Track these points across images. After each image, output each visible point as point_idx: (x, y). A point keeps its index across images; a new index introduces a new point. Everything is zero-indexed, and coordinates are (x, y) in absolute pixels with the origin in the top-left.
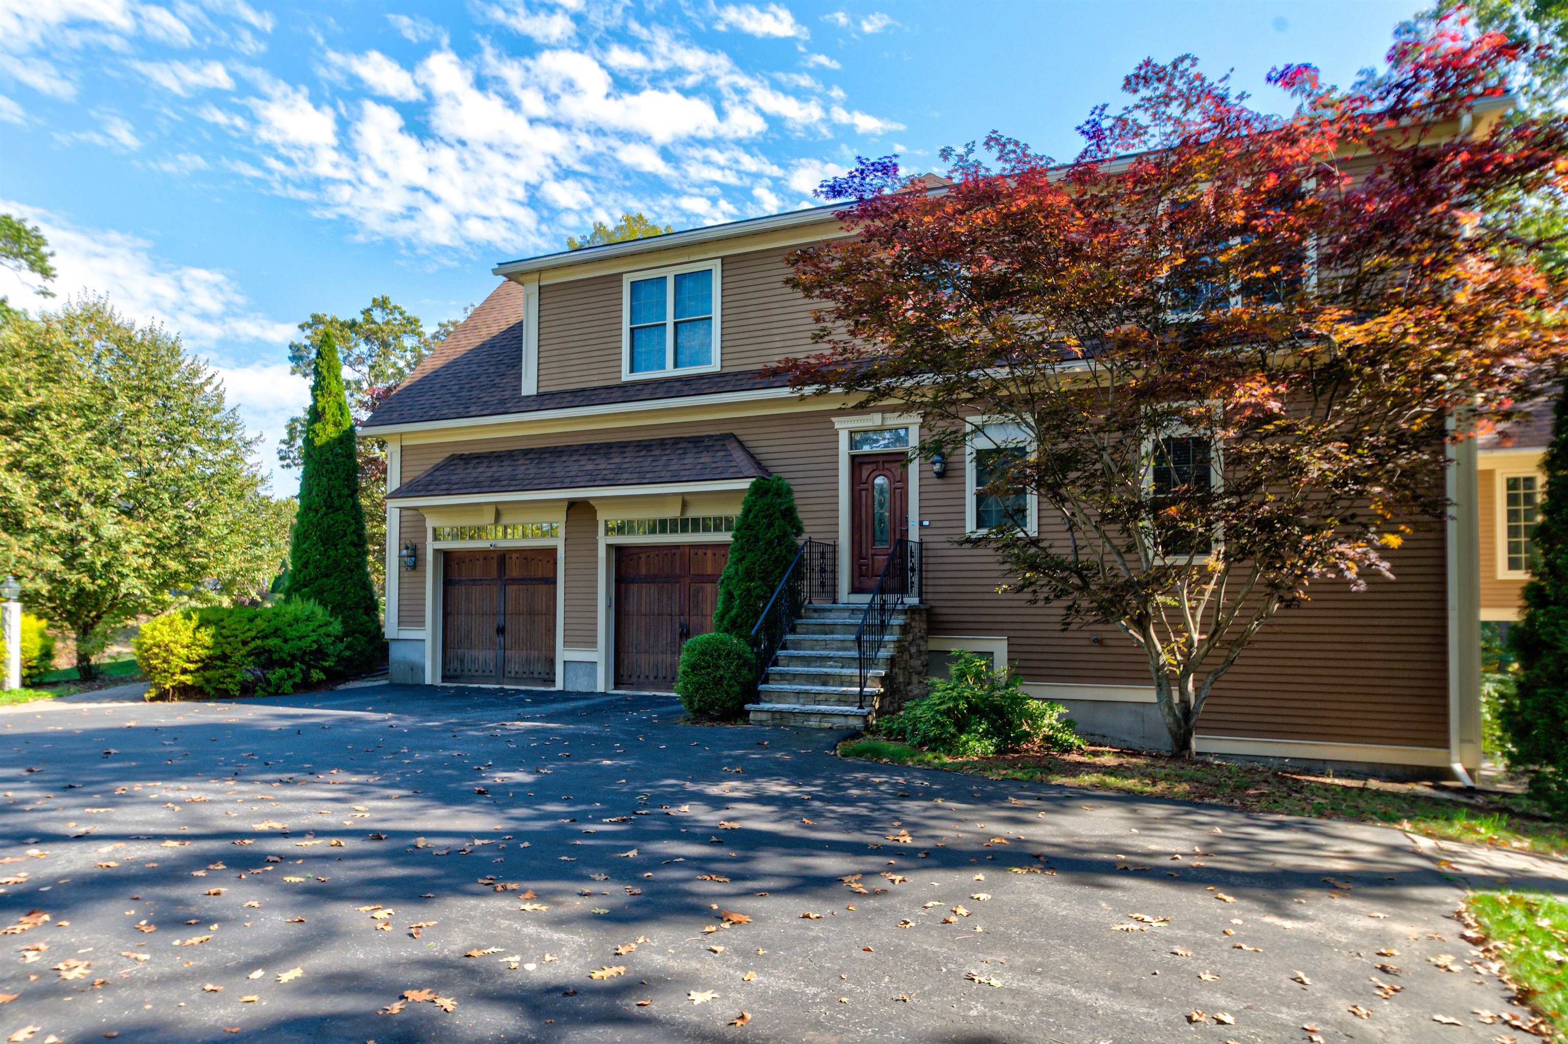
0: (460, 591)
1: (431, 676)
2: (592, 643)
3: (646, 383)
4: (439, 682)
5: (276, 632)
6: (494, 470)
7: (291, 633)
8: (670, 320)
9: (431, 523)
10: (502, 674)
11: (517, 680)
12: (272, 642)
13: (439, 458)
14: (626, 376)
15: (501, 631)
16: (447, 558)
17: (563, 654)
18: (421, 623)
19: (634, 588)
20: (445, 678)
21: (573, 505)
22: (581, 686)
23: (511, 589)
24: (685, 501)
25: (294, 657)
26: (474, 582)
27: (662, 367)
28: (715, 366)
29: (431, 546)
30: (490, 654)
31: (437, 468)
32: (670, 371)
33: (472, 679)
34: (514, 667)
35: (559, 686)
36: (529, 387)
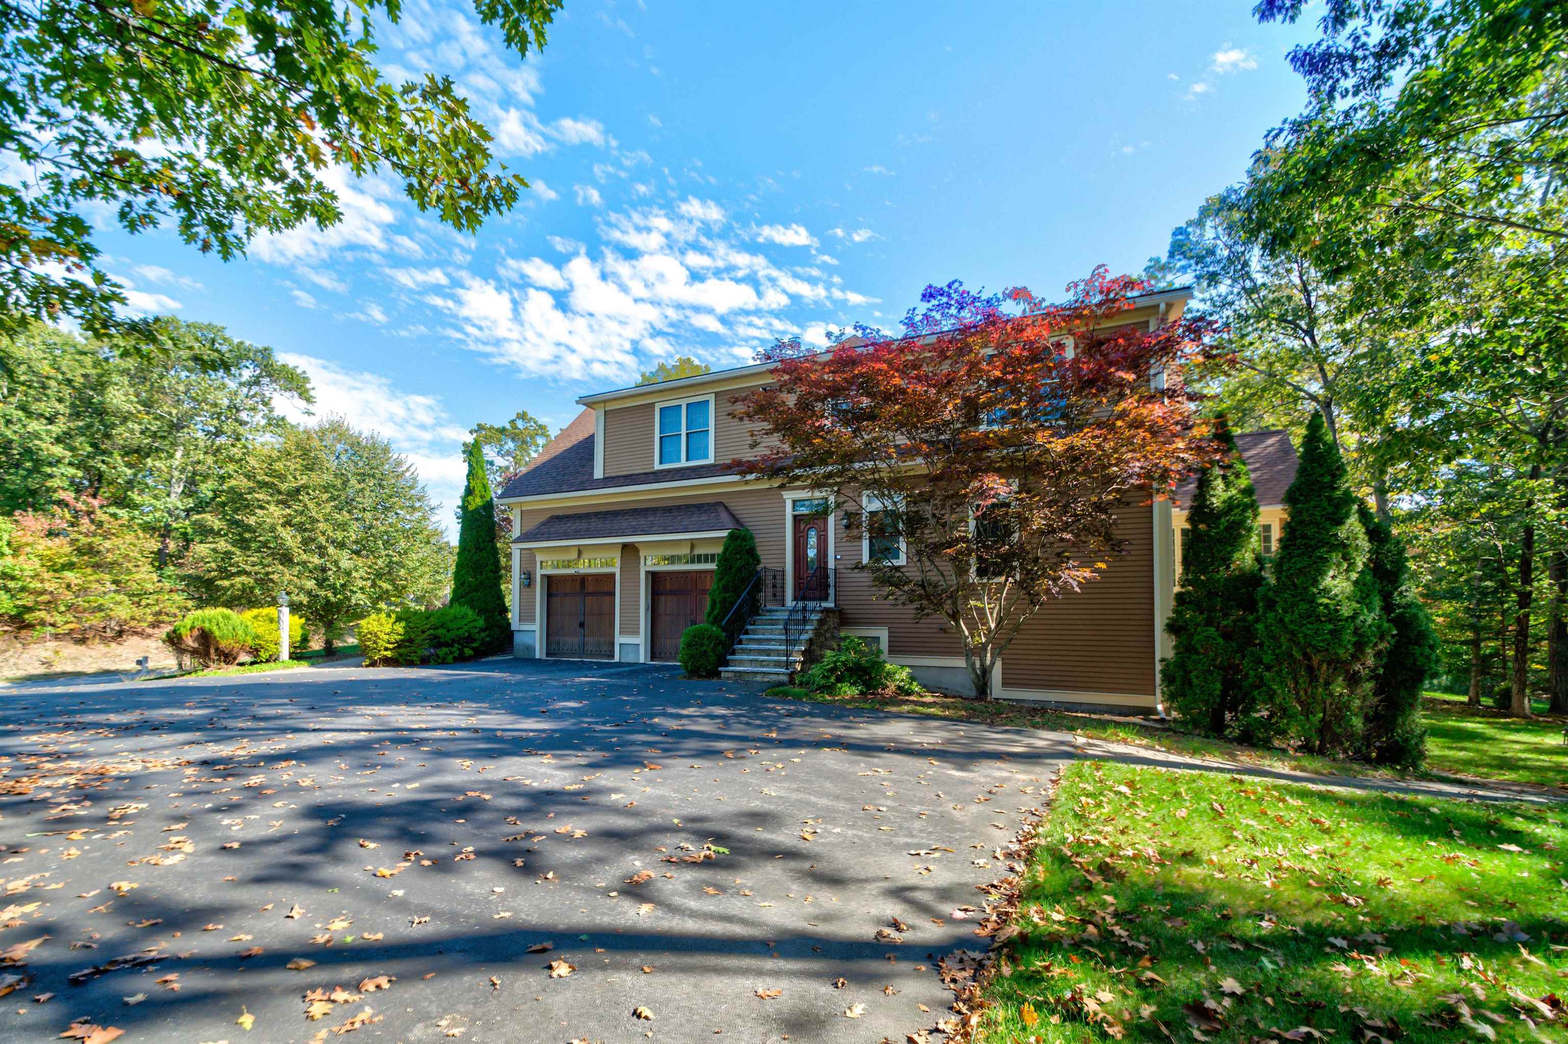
0: (556, 601)
1: (539, 653)
2: (636, 632)
3: (669, 471)
4: (544, 657)
5: (442, 626)
6: (577, 525)
7: (452, 626)
8: (684, 432)
9: (539, 558)
10: (582, 652)
11: (591, 655)
12: (440, 631)
13: (543, 519)
14: (657, 467)
15: (582, 625)
16: (550, 580)
17: (619, 639)
18: (533, 620)
19: (663, 598)
20: (548, 654)
21: (625, 547)
22: (630, 659)
23: (588, 599)
24: (693, 544)
25: (453, 641)
26: (566, 595)
27: (679, 460)
28: (711, 460)
29: (539, 572)
30: (575, 640)
31: (543, 524)
32: (684, 463)
33: (564, 655)
34: (589, 648)
35: (617, 659)
36: (598, 474)
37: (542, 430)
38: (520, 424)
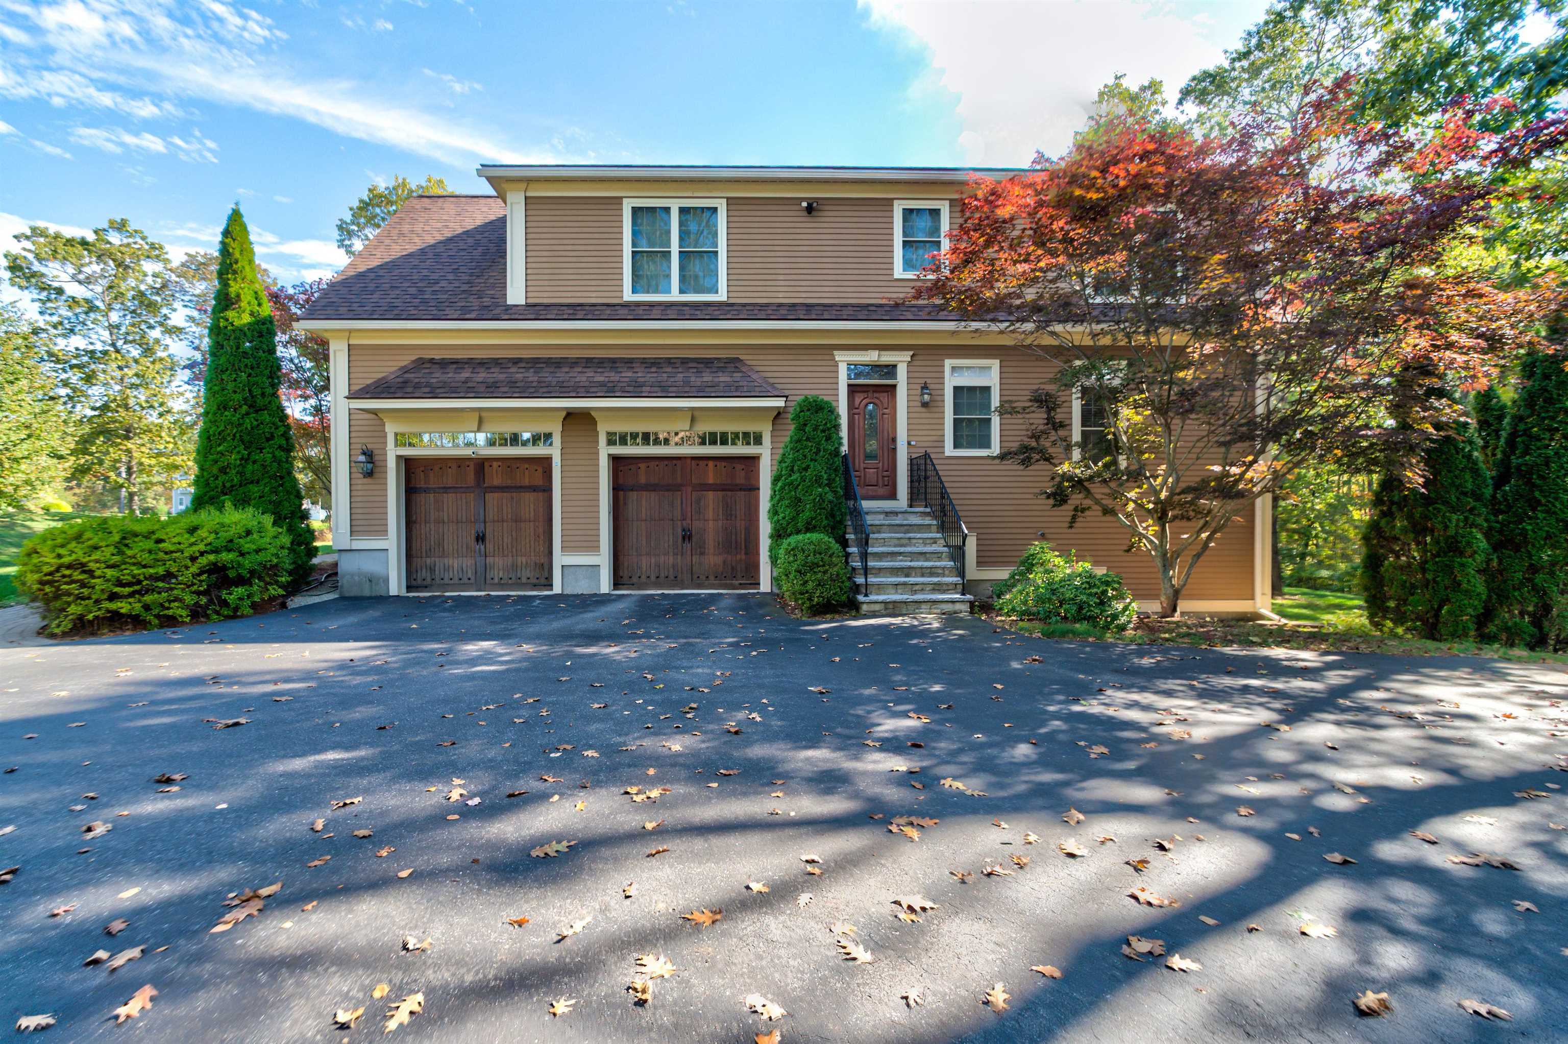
0: (426, 501)
1: (395, 586)
2: (594, 547)
3: (652, 305)
4: (404, 593)
5: (229, 546)
7: (247, 546)
8: (675, 248)
9: (391, 429)
10: (482, 579)
11: (501, 586)
12: (227, 557)
13: (406, 360)
14: (628, 296)
15: (481, 538)
16: (409, 465)
17: (560, 559)
18: (382, 531)
19: (633, 496)
20: (409, 588)
21: (571, 417)
22: (582, 587)
23: (492, 499)
24: (694, 415)
25: (252, 572)
26: (446, 489)
27: (669, 291)
28: (722, 296)
29: (392, 454)
30: (468, 562)
31: (405, 370)
32: (674, 295)
33: (445, 587)
34: (497, 574)
35: (557, 589)
36: (516, 294)
37: (155, 252)
38: (115, 238)
